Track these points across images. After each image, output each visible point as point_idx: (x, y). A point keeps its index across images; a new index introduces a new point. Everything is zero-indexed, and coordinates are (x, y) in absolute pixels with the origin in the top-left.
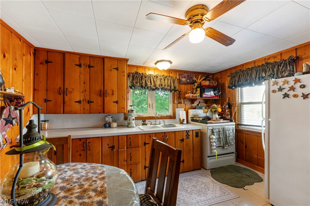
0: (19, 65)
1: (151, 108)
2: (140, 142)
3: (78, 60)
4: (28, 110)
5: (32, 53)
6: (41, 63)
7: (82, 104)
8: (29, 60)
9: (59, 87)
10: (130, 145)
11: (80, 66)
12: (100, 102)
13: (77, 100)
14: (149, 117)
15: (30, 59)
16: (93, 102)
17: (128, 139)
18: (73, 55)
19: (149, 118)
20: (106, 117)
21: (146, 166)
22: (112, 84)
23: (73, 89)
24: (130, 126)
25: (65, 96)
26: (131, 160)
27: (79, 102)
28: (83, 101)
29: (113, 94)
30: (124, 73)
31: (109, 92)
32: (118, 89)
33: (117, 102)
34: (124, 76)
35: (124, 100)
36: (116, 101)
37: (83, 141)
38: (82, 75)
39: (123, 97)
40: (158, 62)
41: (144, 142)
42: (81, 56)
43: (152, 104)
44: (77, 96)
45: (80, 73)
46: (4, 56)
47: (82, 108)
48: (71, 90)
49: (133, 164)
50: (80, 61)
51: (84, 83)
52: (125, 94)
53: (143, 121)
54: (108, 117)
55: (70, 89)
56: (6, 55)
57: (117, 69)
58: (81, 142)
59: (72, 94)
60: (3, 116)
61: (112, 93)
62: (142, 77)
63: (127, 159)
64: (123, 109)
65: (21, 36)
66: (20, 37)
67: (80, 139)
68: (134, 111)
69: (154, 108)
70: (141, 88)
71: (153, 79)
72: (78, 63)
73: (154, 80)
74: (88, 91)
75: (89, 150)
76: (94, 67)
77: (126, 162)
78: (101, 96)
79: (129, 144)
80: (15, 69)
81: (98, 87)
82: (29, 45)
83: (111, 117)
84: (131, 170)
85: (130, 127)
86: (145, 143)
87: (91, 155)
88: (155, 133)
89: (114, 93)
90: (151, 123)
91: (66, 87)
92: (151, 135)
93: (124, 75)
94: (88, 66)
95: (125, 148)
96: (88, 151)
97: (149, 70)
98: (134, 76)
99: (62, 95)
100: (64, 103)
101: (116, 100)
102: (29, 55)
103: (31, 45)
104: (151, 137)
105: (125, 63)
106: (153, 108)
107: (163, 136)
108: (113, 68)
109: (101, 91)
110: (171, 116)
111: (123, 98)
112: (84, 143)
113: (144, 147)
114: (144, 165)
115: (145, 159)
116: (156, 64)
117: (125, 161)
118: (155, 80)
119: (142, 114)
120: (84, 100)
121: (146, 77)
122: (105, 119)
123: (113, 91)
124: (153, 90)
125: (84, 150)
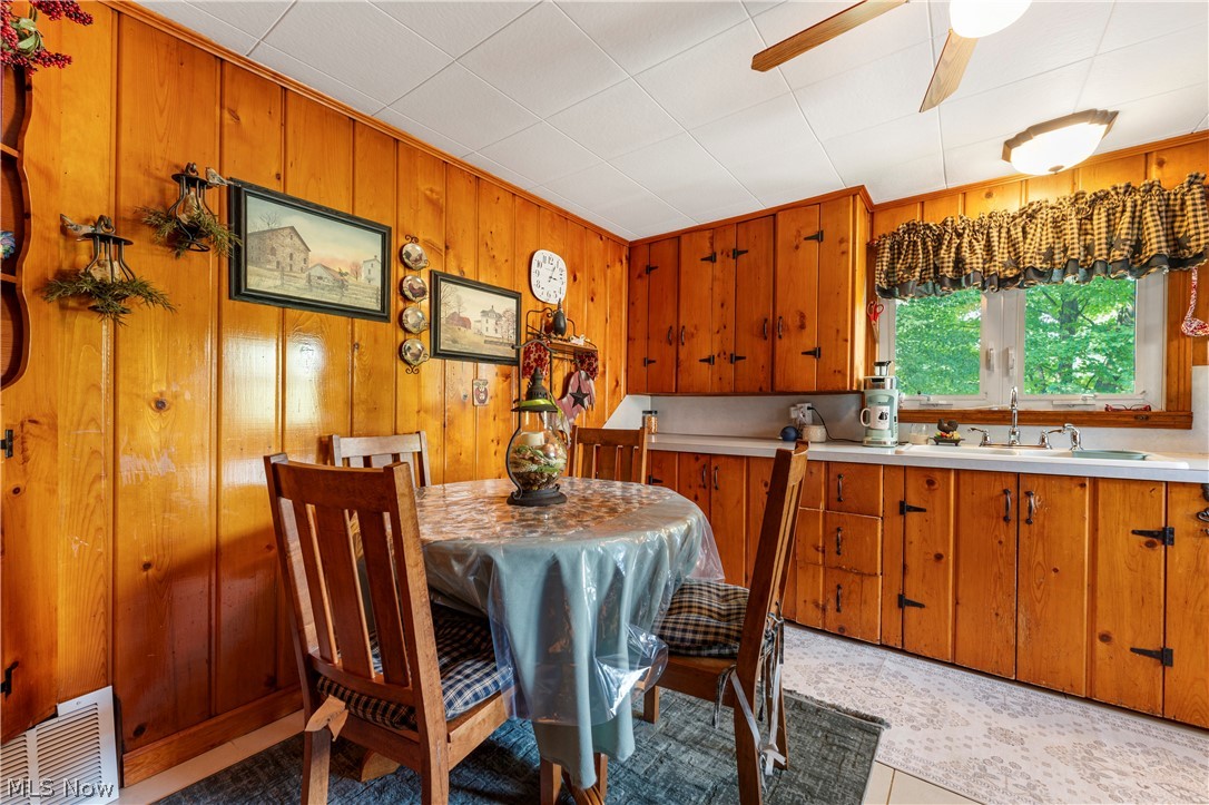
0: (600, 288)
1: (997, 370)
2: (882, 497)
3: (708, 245)
4: (615, 384)
5: (624, 259)
6: (640, 276)
7: (716, 367)
8: (618, 276)
9: (667, 326)
10: (839, 500)
11: (712, 259)
12: (763, 359)
13: (705, 356)
14: (980, 412)
15: (620, 272)
16: (744, 358)
17: (832, 476)
18: (698, 234)
19: (979, 415)
20: (794, 405)
21: (907, 598)
22: (800, 294)
23: (696, 328)
24: (869, 439)
25: (681, 347)
26: (838, 553)
27: (709, 360)
28: (719, 356)
29: (802, 327)
30: (844, 245)
31: (790, 323)
32: (822, 307)
33: (816, 353)
34: (844, 257)
35: (840, 342)
36: (811, 349)
37: (702, 461)
38: (716, 283)
39: (838, 331)
40: (1010, 144)
41: (900, 498)
42: (715, 229)
43: (1006, 354)
44: (705, 344)
45: (714, 279)
46: (575, 279)
47: (716, 378)
48: (693, 330)
49: (846, 570)
50: (712, 244)
51: (722, 305)
52: (846, 321)
53: (940, 428)
54: (799, 405)
55: (689, 328)
56: (578, 275)
57: (819, 237)
58: (698, 465)
59: (695, 340)
60: (570, 388)
61: (798, 323)
62: (939, 240)
63: (824, 543)
64: (839, 377)
65: (600, 229)
66: (600, 233)
67: (697, 456)
68: (888, 382)
69: (1015, 372)
70: (938, 287)
71: (1004, 231)
72: (707, 253)
73: (1009, 237)
74: (731, 327)
75: (716, 488)
76: (747, 251)
77: (820, 554)
78: (766, 338)
79: (834, 494)
80: (592, 300)
81: (757, 311)
82: (617, 242)
83: (809, 408)
84: (839, 587)
85: (868, 442)
86: (902, 504)
87: (721, 505)
88: (958, 472)
89: (807, 324)
90: (986, 439)
91: (682, 323)
92: (938, 476)
93: (843, 253)
94: (731, 254)
95: (822, 506)
96: (713, 490)
97: (989, 195)
98: (900, 244)
99: (674, 345)
100: (677, 367)
101: (811, 344)
102: (618, 264)
103: (622, 239)
104: (936, 486)
105: (848, 206)
106: (1007, 369)
107: (1006, 492)
108: (806, 239)
109: (766, 320)
110: (1148, 408)
111: (841, 335)
112: (704, 466)
113: (900, 519)
114: (896, 591)
115: (904, 567)
116: (1006, 156)
117: (817, 549)
118: (1017, 233)
119: (941, 399)
120: (722, 354)
121: (960, 236)
122: (789, 413)
123: (802, 316)
124: (1003, 283)
125: (704, 487)
